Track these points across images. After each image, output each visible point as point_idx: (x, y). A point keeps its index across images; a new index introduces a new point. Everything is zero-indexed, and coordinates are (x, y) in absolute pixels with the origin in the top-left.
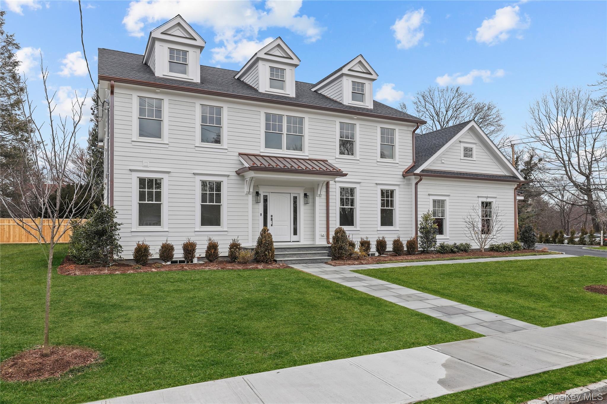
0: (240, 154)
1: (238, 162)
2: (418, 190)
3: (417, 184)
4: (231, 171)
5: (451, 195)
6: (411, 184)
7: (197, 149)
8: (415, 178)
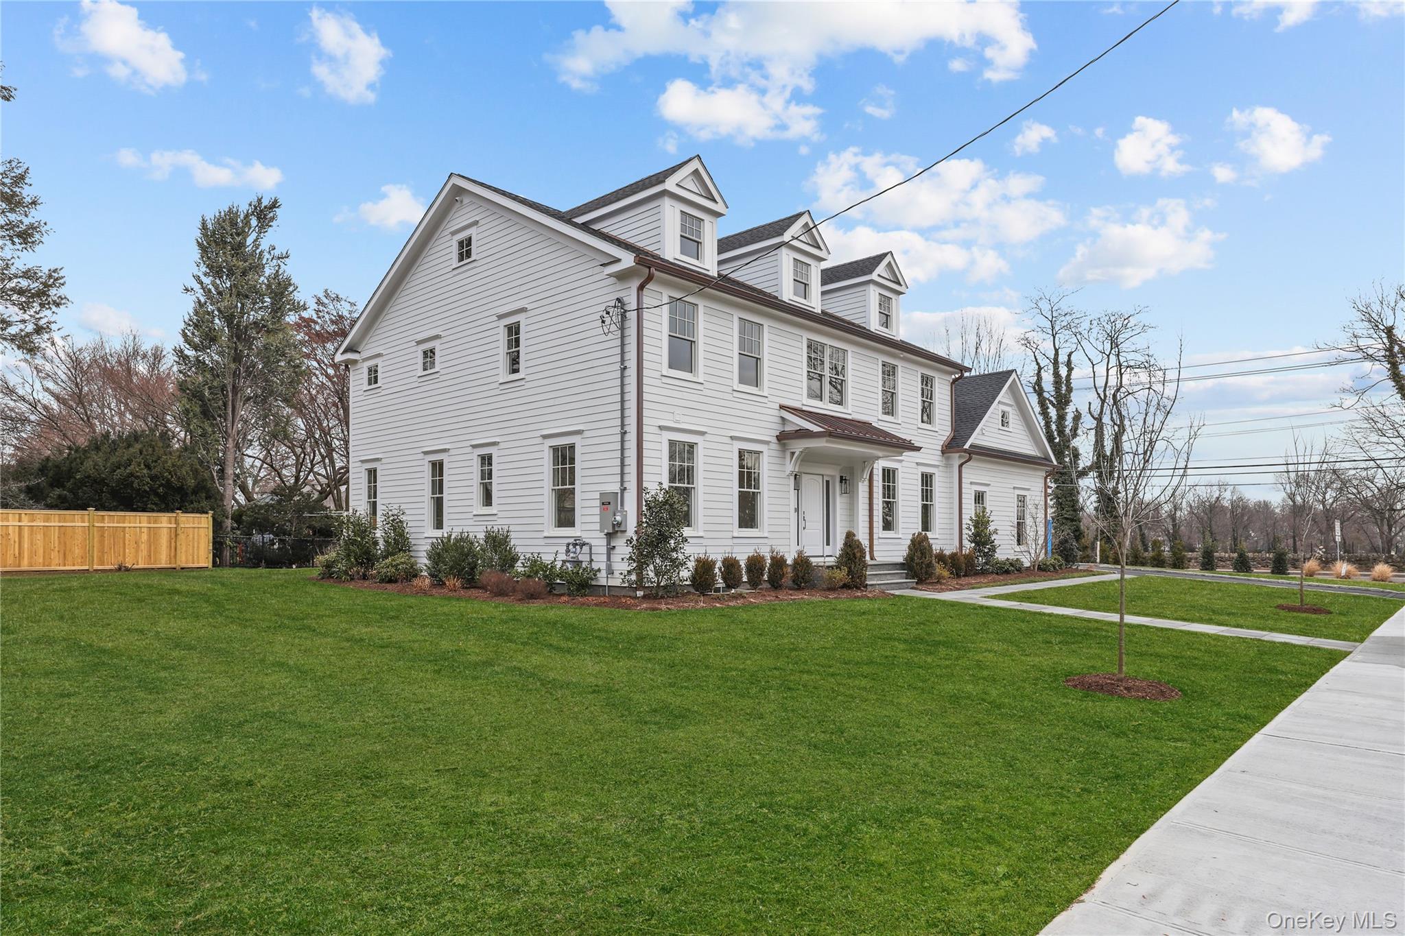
0: (782, 407)
1: (778, 420)
2: (963, 475)
3: (961, 466)
4: (770, 434)
5: (992, 484)
6: (951, 466)
7: (736, 394)
8: (960, 457)
